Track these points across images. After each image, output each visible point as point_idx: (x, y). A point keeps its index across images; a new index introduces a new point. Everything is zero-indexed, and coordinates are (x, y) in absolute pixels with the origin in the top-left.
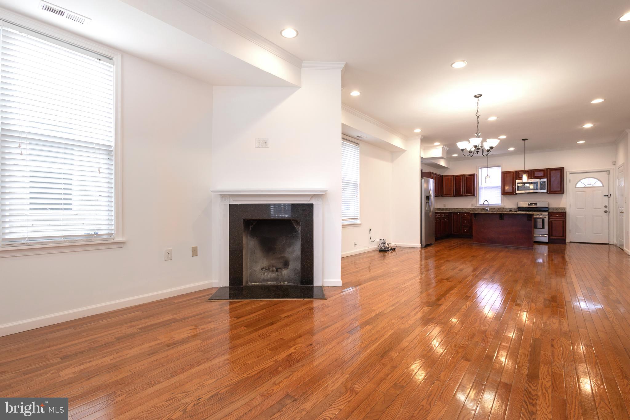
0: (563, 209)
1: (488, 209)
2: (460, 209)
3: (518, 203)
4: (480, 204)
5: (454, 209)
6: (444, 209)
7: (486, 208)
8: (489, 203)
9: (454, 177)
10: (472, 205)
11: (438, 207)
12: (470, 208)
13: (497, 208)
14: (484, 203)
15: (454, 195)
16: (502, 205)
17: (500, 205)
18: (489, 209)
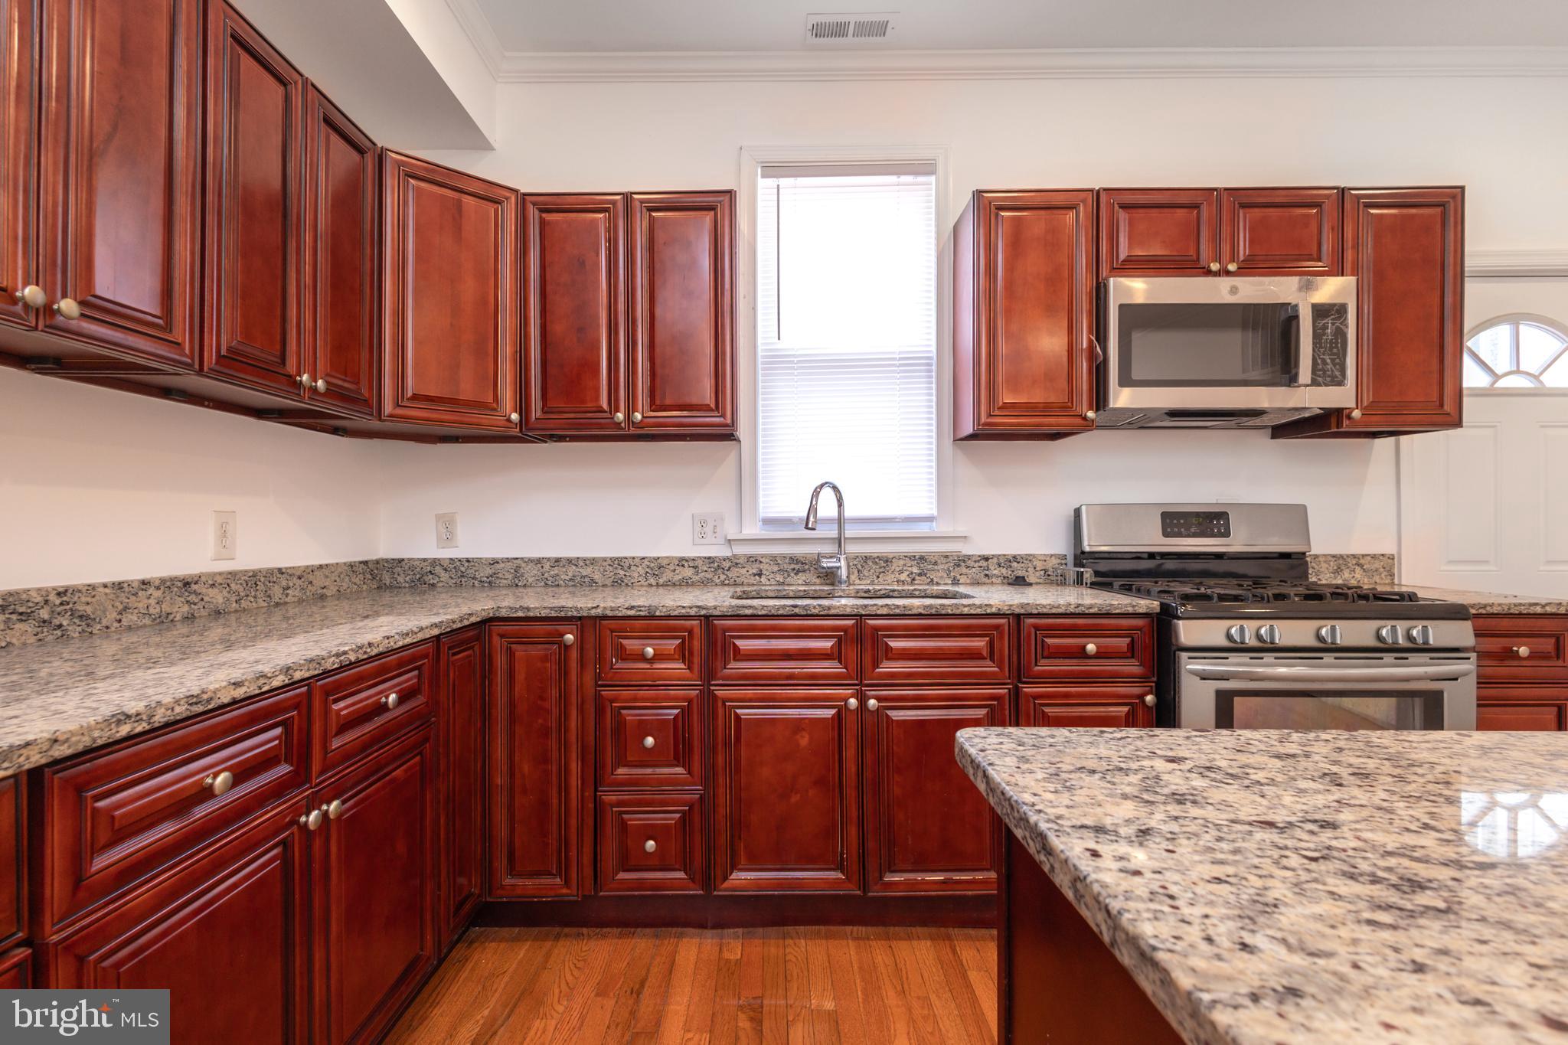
0: (1377, 565)
1: (844, 573)
2: (593, 561)
3: (1077, 512)
4: (768, 522)
5: (539, 561)
6: (435, 562)
7: (826, 563)
8: (849, 512)
9: (533, 214)
10: (702, 525)
11: (384, 548)
12: (682, 561)
13: (912, 558)
14: (812, 509)
15: (523, 408)
16: (938, 528)
17: (923, 529)
18: (848, 566)
